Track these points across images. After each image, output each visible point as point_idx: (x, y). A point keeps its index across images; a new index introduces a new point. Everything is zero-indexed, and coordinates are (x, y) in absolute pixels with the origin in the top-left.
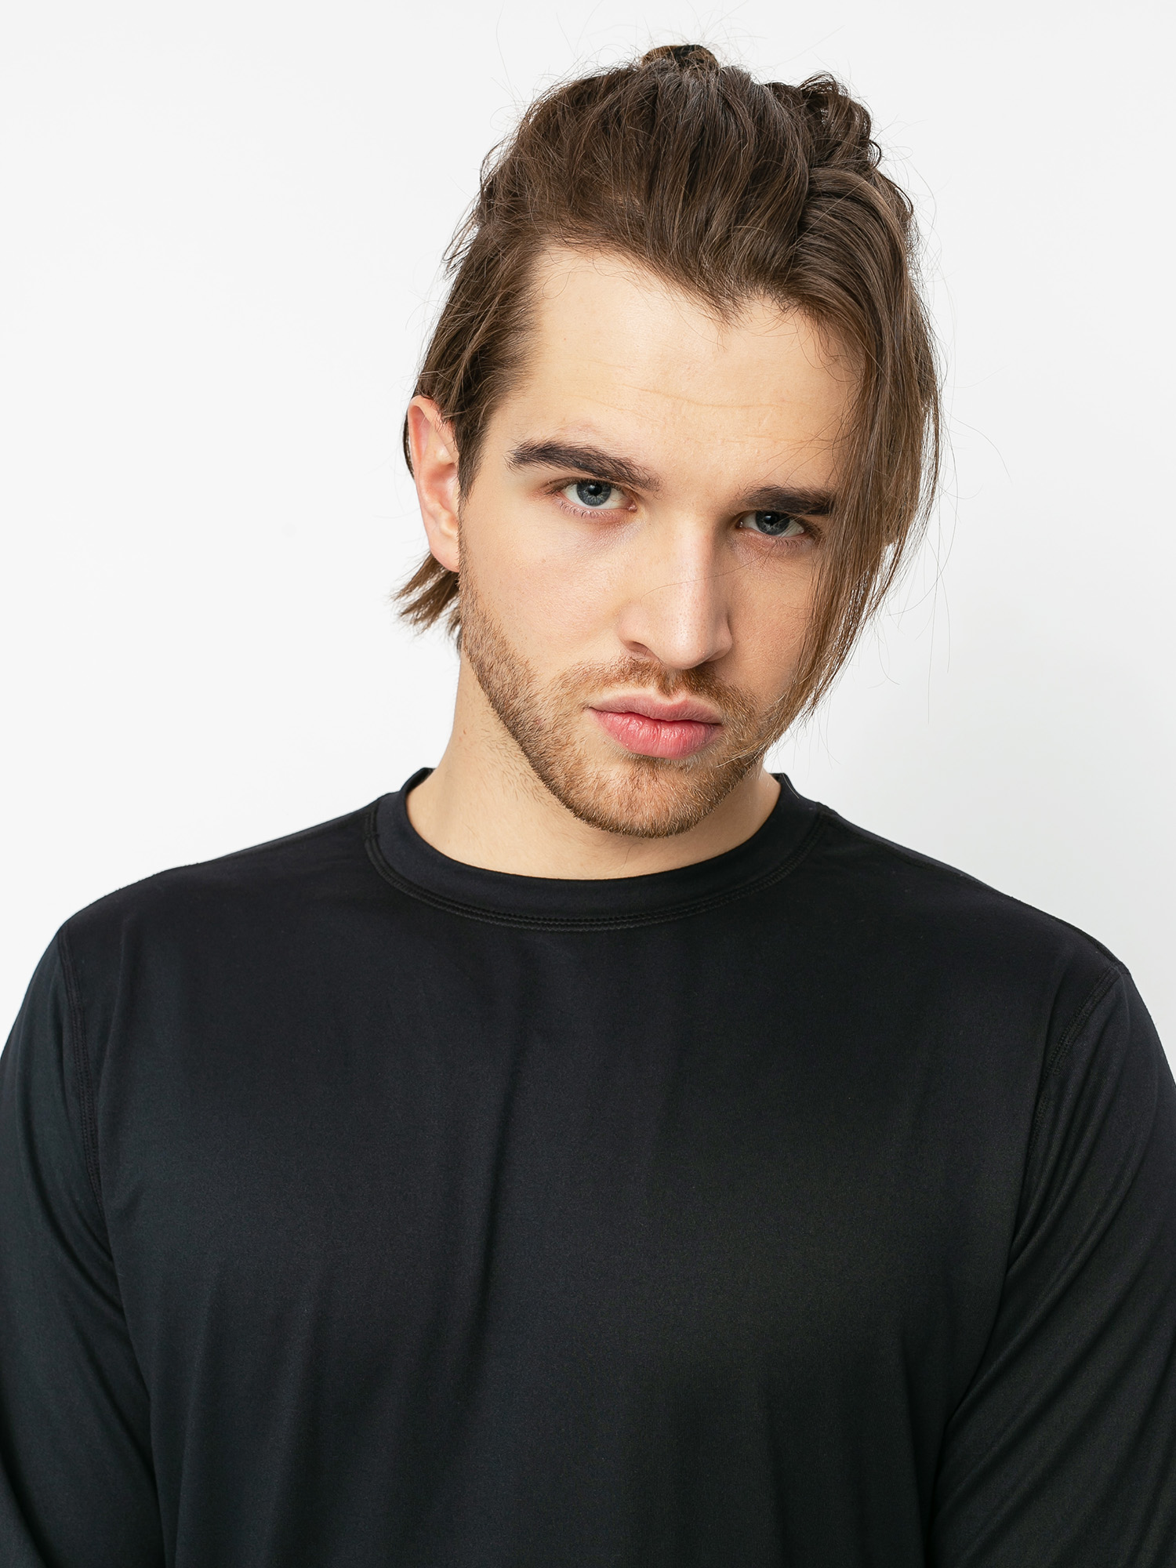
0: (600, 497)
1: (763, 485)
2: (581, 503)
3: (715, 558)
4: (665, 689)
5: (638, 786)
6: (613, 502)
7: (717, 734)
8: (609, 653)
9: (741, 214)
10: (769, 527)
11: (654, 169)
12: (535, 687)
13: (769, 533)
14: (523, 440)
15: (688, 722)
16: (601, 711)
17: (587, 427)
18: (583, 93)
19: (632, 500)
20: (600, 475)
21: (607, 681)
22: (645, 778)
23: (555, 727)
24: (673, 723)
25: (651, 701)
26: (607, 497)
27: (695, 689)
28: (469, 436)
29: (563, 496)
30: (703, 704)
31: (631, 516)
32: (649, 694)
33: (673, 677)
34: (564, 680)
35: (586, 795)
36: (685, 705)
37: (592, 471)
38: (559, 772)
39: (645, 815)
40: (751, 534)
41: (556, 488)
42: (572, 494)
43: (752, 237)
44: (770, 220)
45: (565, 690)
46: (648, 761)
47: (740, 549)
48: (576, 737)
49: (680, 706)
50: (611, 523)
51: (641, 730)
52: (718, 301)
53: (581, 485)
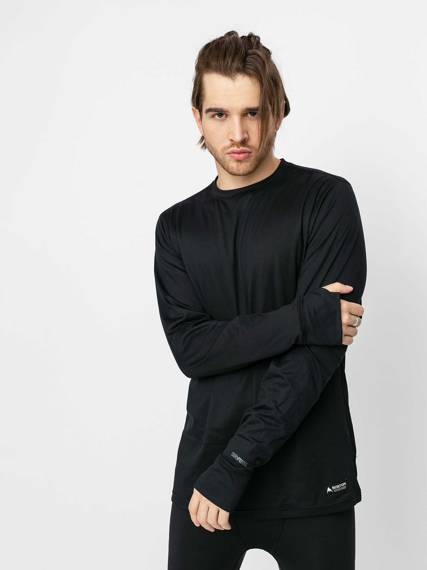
0: (222, 116)
1: (246, 108)
2: (219, 118)
3: (242, 122)
4: (238, 147)
5: (239, 166)
6: (224, 116)
7: (251, 154)
8: (228, 143)
9: (233, 61)
10: (252, 115)
11: (218, 57)
12: (218, 152)
13: (252, 116)
14: (206, 109)
15: (244, 153)
16: (229, 154)
17: (215, 104)
18: (207, 46)
19: (227, 116)
20: (219, 112)
21: (228, 148)
22: (240, 165)
23: (223, 159)
24: (241, 153)
25: (236, 150)
26: (223, 116)
27: (243, 146)
28: (200, 111)
29: (215, 117)
30: (245, 149)
31: (227, 118)
32: (235, 149)
33: (239, 145)
34: (222, 150)
35: (231, 170)
36: (242, 149)
37: (217, 112)
38: (225, 167)
39: (241, 171)
40: (249, 117)
41: (213, 116)
42: (217, 117)
43: (235, 65)
44: (238, 61)
45: (222, 152)
46: (239, 161)
47: (247, 120)
48: (226, 160)
49: (241, 150)
50: (224, 120)
51: (236, 156)
52: (232, 77)
53: (218, 115)
